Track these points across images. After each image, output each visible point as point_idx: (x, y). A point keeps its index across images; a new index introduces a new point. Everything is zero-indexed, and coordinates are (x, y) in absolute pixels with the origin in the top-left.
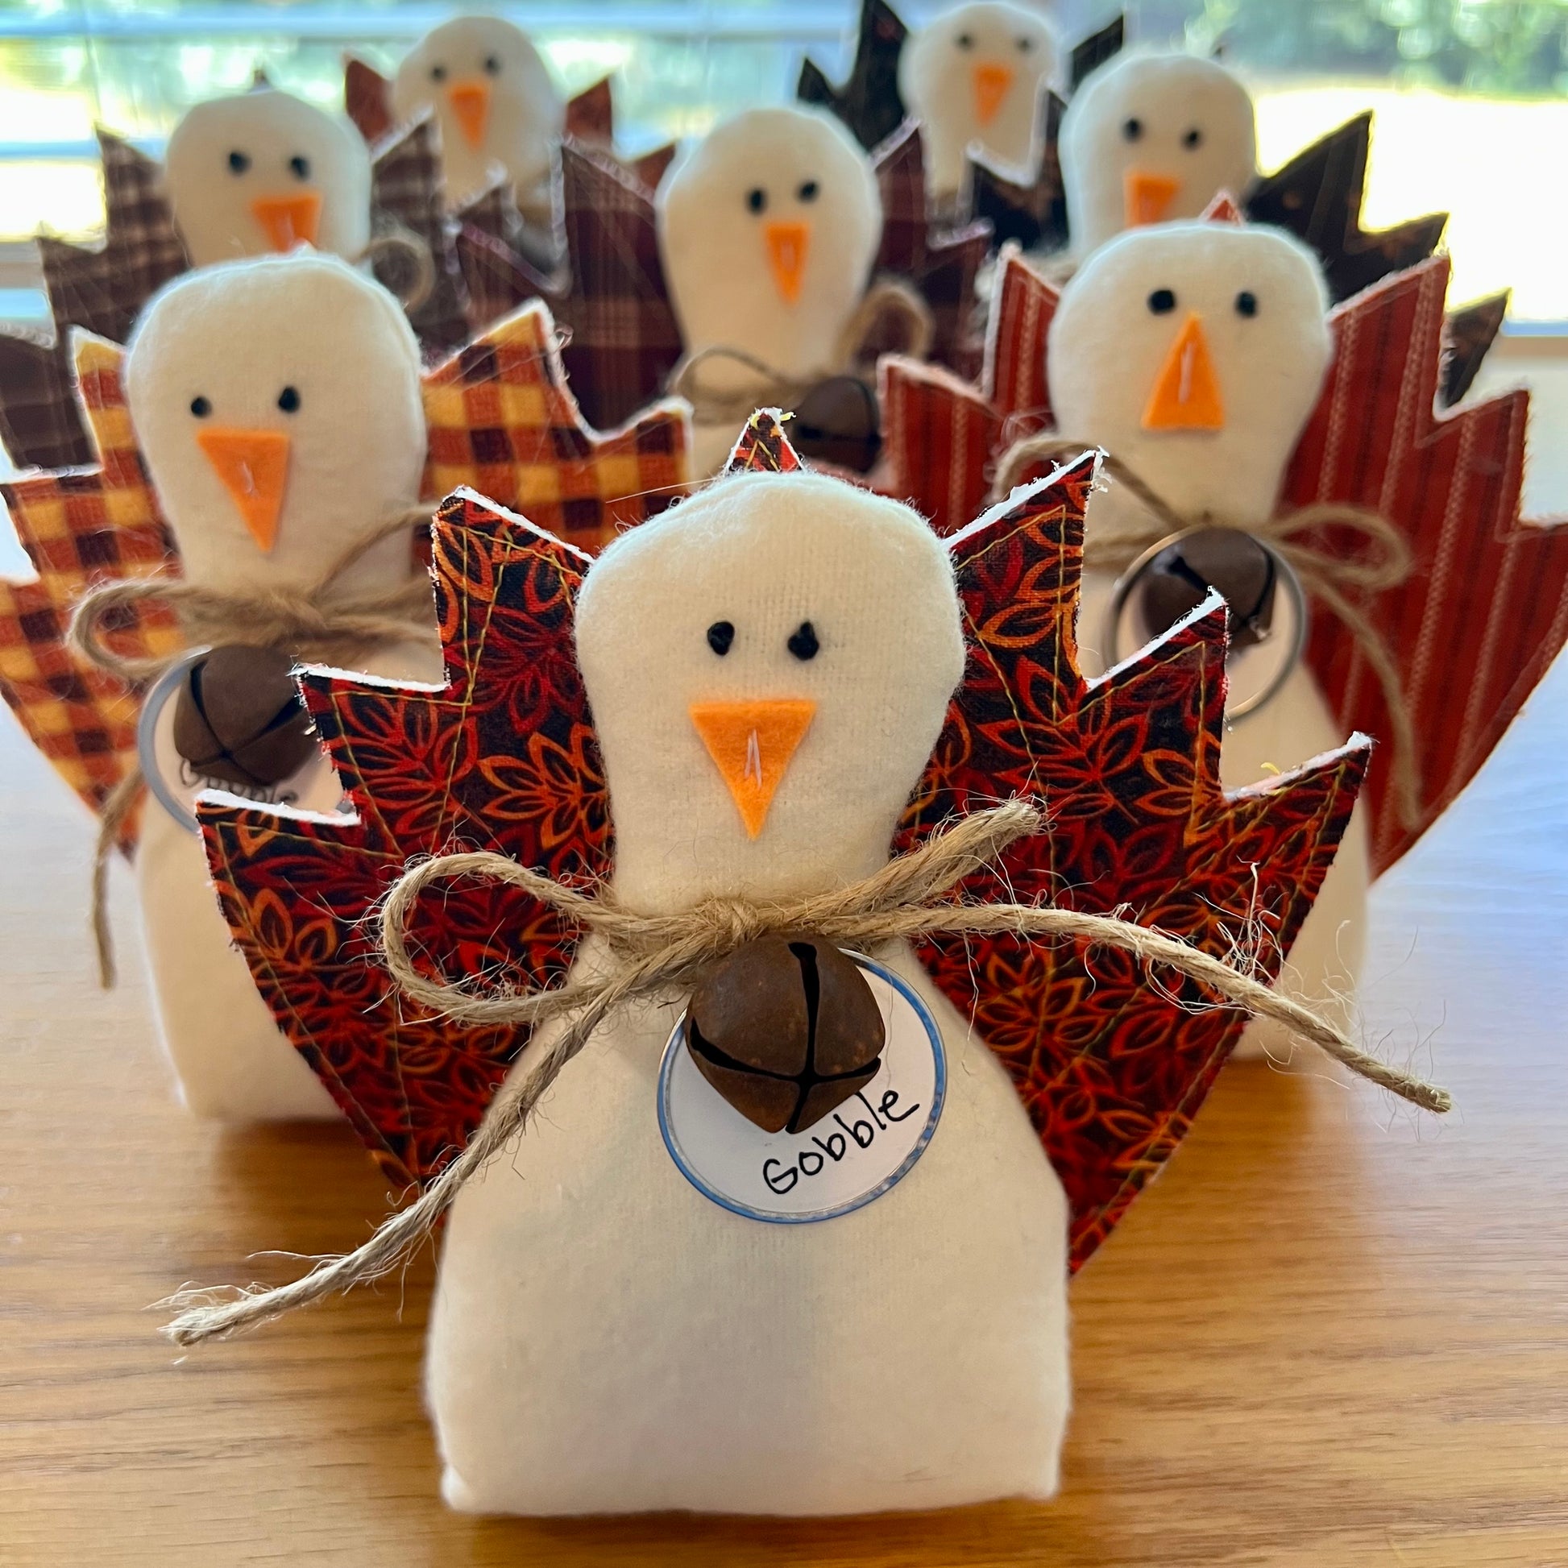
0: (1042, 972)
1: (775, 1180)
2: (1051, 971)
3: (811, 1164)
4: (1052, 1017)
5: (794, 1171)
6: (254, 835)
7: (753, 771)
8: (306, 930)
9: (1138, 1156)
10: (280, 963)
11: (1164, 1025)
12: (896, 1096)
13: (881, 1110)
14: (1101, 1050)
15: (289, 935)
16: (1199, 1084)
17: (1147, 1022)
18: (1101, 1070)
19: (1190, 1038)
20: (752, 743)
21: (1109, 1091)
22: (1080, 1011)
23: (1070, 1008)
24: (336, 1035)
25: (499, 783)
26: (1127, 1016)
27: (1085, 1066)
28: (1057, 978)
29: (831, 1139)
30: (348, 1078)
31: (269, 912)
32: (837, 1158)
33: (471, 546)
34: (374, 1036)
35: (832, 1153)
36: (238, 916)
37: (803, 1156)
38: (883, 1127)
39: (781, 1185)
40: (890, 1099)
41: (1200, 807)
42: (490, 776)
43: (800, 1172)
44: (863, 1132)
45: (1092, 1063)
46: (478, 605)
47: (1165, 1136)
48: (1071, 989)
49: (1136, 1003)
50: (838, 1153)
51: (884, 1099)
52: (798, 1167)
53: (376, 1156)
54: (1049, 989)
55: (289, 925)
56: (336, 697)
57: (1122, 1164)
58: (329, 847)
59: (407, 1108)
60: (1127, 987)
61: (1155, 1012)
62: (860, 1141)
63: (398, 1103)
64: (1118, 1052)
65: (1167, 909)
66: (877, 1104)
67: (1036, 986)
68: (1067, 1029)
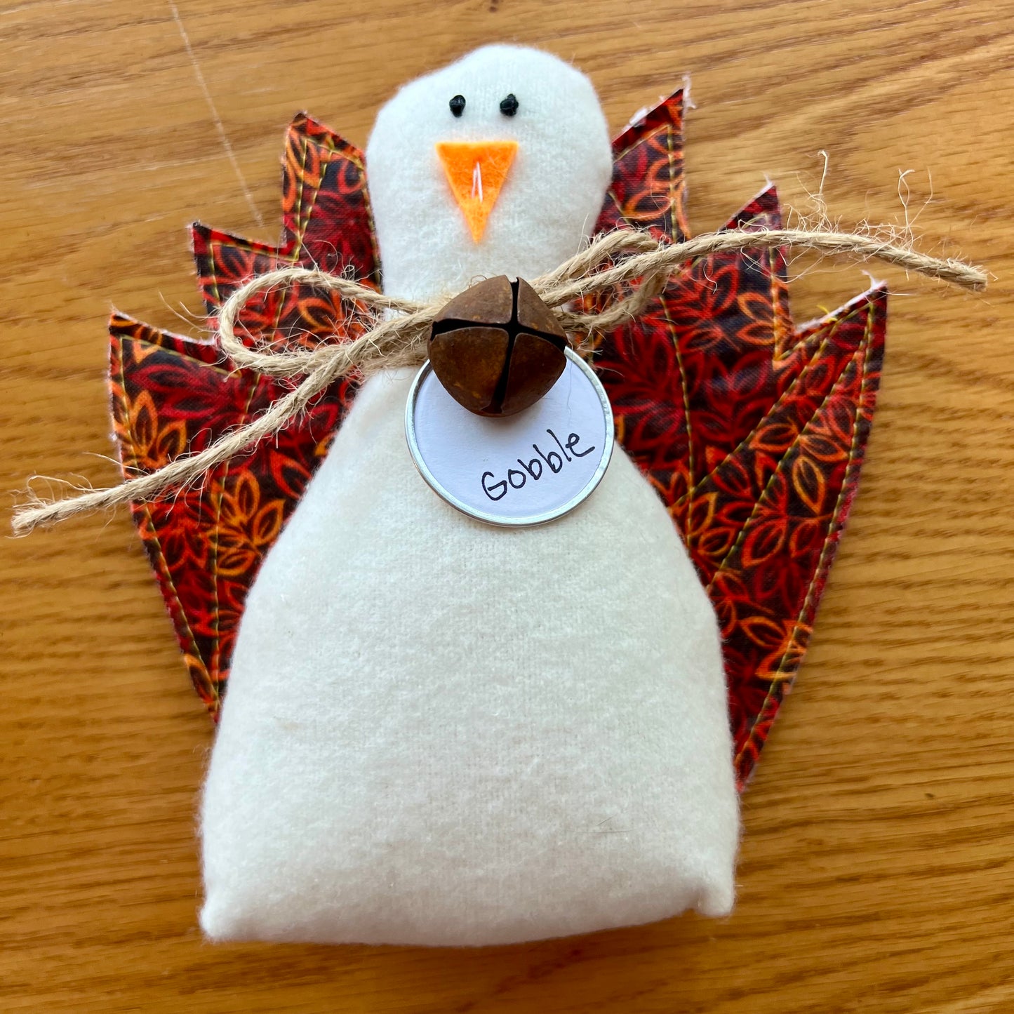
0: (685, 491)
1: (490, 489)
2: (691, 490)
3: (517, 479)
4: (696, 533)
5: (504, 483)
6: (144, 347)
7: (477, 193)
8: (166, 431)
9: (775, 666)
10: (144, 460)
11: (780, 532)
12: (578, 438)
13: (567, 446)
14: (735, 561)
15: (154, 433)
16: (813, 594)
17: (766, 532)
18: (736, 579)
19: (800, 545)
20: (477, 173)
21: (745, 598)
22: (716, 524)
23: (708, 521)
24: (174, 532)
25: (309, 319)
26: (751, 528)
27: (725, 578)
28: (697, 496)
29: (532, 462)
30: (176, 576)
31: (144, 412)
32: (536, 478)
33: (308, 150)
34: (200, 536)
35: (532, 474)
36: (121, 414)
37: (511, 472)
38: (570, 460)
39: (496, 493)
40: (573, 439)
41: (781, 338)
42: (304, 313)
43: (509, 485)
44: (554, 460)
45: (730, 575)
46: (308, 188)
47: (794, 647)
48: (707, 503)
49: (757, 516)
50: (537, 474)
51: (570, 439)
52: (508, 481)
53: (188, 660)
54: (691, 506)
55: (155, 425)
56: (213, 246)
57: (762, 674)
58: (192, 362)
59: (216, 612)
60: (747, 500)
61: (770, 523)
62: (553, 467)
63: (210, 606)
64: (748, 562)
65: (769, 427)
66: (564, 442)
67: (681, 504)
68: (708, 541)
